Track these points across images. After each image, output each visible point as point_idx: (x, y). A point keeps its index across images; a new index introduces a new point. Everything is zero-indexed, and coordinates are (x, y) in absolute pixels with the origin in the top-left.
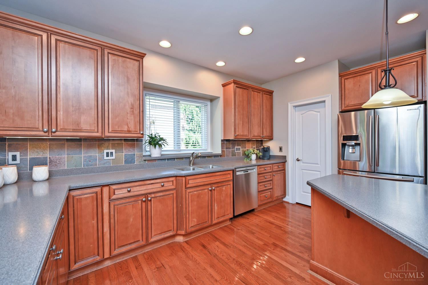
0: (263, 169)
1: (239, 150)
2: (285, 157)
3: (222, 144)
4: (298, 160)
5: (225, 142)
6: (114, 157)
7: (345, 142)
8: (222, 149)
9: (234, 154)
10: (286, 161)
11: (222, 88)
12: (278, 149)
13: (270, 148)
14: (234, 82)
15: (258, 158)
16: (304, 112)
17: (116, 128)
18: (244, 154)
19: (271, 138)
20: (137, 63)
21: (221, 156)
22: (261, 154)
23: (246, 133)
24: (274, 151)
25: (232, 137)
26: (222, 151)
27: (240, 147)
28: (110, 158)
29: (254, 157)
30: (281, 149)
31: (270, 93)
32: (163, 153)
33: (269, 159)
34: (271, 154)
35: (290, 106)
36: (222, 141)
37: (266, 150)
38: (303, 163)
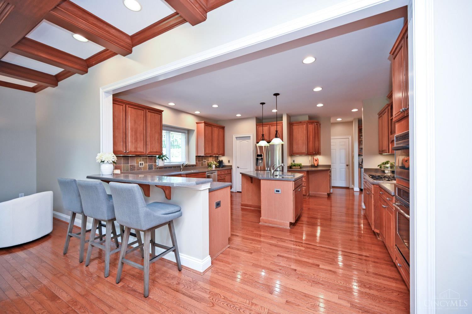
0: (220, 173)
1: (206, 162)
2: (231, 166)
3: (196, 158)
4: (238, 168)
5: (198, 157)
6: (143, 166)
7: (258, 157)
8: (196, 161)
9: (202, 165)
10: (232, 168)
11: (196, 124)
12: (228, 161)
13: (223, 161)
14: (204, 123)
15: (216, 167)
16: (241, 141)
17: (151, 150)
18: (208, 165)
19: (223, 155)
20: (160, 116)
21: (195, 166)
22: (218, 164)
23: (210, 152)
24: (226, 163)
25: (203, 155)
26: (196, 163)
27: (206, 160)
28: (141, 166)
29: (214, 166)
30: (229, 161)
31: (223, 128)
32: (165, 164)
33: (222, 167)
34: (224, 165)
35: (234, 137)
36: (196, 156)
37: (221, 162)
38: (241, 169)
